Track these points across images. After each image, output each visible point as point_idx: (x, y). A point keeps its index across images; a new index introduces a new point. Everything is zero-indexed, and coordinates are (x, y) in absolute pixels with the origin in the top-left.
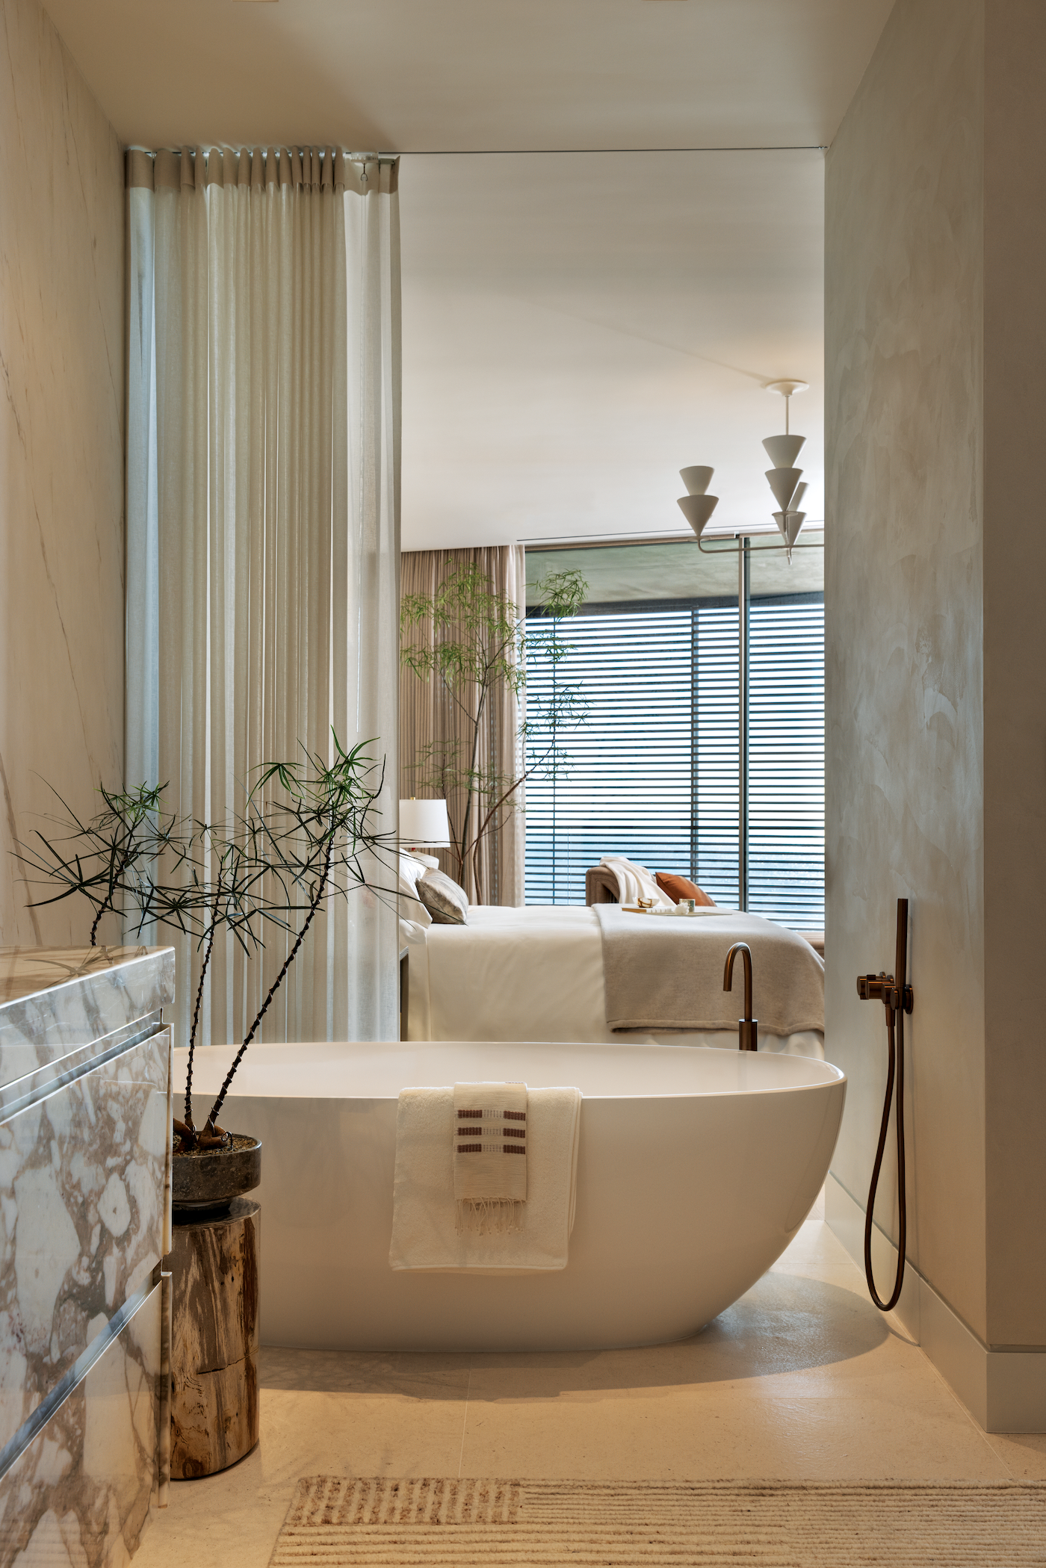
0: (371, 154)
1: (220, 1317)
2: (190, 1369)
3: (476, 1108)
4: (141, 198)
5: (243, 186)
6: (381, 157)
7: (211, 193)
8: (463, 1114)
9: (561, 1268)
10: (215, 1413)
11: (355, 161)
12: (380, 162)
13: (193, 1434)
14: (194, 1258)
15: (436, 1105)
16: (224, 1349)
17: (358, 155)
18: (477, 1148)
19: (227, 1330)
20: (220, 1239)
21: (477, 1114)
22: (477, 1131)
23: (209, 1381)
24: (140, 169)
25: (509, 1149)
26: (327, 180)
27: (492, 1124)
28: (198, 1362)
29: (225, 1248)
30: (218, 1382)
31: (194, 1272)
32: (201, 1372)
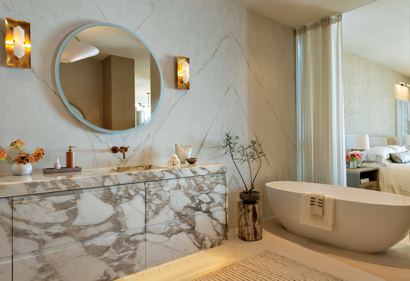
0: (336, 15)
1: (248, 218)
2: (243, 225)
3: (314, 197)
4: (298, 37)
5: (313, 29)
6: (338, 15)
7: (309, 33)
8: (312, 198)
9: (330, 230)
10: (247, 232)
11: (333, 17)
12: (339, 16)
13: (244, 234)
14: (244, 209)
15: (308, 196)
16: (248, 223)
17: (334, 16)
18: (314, 205)
19: (249, 221)
20: (248, 207)
21: (314, 199)
22: (314, 202)
23: (246, 227)
24: (297, 32)
25: (319, 206)
26: (327, 23)
27: (317, 201)
28: (244, 224)
29: (248, 208)
30: (247, 228)
31: (244, 211)
32: (245, 225)
